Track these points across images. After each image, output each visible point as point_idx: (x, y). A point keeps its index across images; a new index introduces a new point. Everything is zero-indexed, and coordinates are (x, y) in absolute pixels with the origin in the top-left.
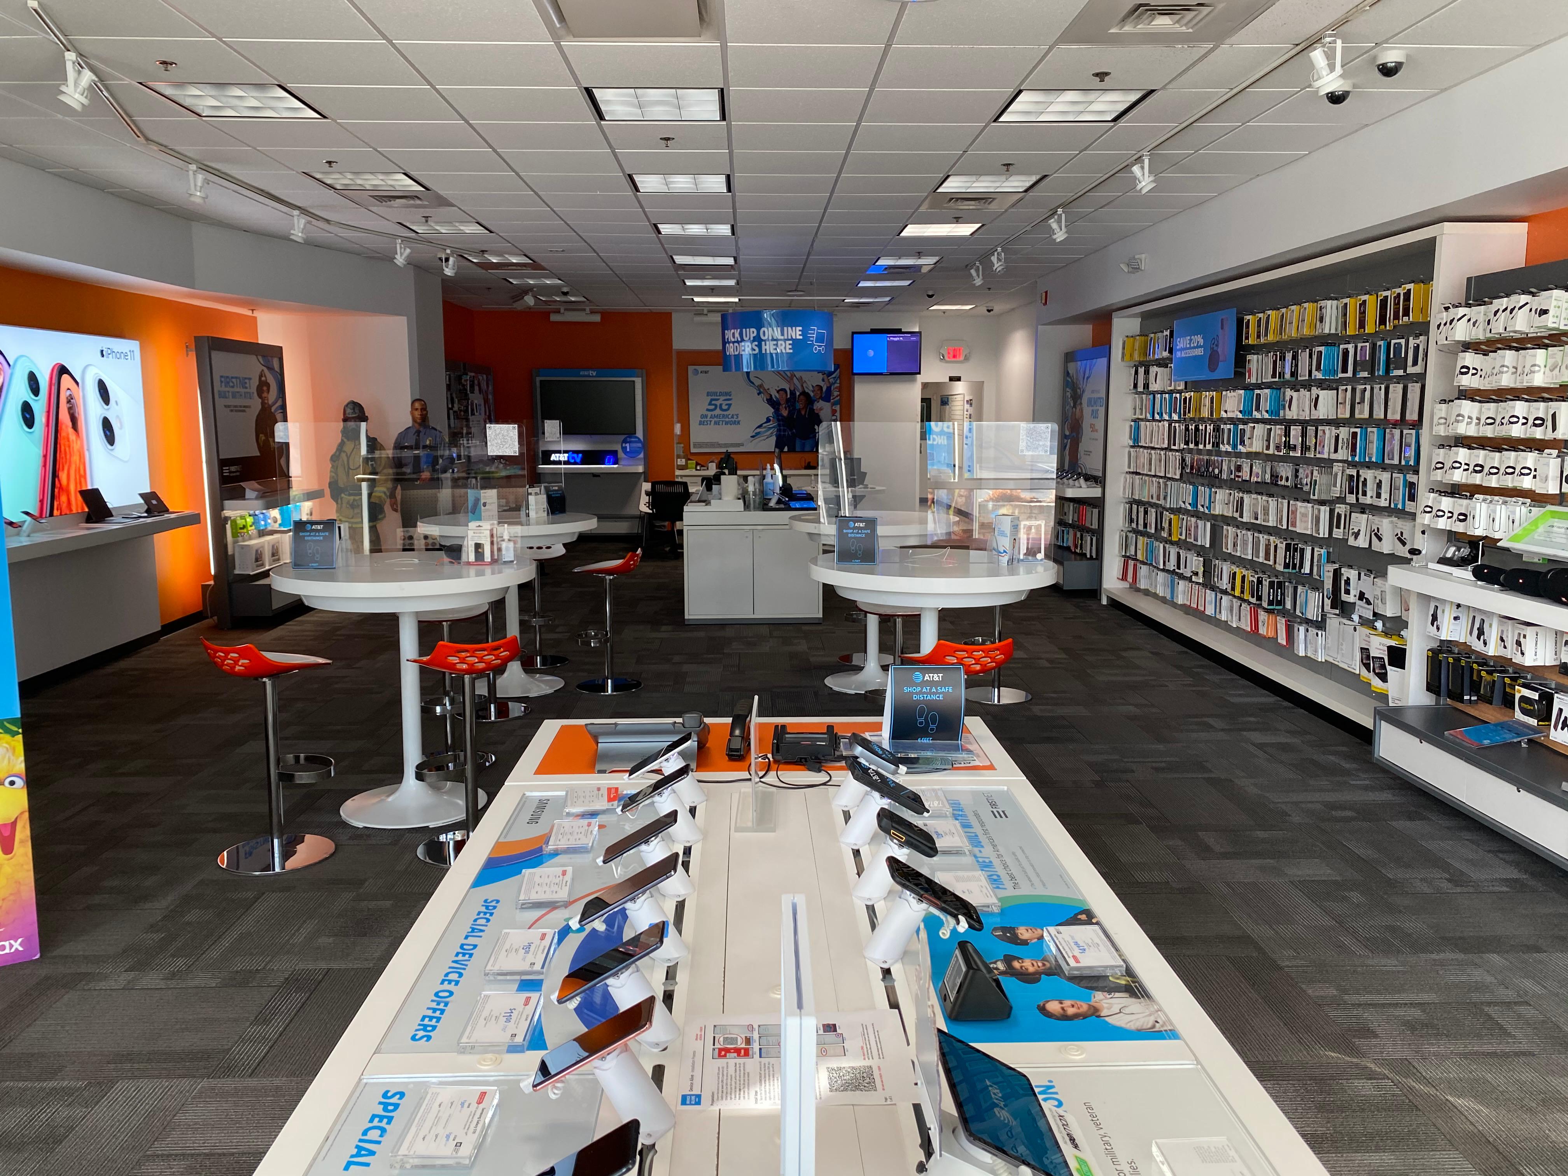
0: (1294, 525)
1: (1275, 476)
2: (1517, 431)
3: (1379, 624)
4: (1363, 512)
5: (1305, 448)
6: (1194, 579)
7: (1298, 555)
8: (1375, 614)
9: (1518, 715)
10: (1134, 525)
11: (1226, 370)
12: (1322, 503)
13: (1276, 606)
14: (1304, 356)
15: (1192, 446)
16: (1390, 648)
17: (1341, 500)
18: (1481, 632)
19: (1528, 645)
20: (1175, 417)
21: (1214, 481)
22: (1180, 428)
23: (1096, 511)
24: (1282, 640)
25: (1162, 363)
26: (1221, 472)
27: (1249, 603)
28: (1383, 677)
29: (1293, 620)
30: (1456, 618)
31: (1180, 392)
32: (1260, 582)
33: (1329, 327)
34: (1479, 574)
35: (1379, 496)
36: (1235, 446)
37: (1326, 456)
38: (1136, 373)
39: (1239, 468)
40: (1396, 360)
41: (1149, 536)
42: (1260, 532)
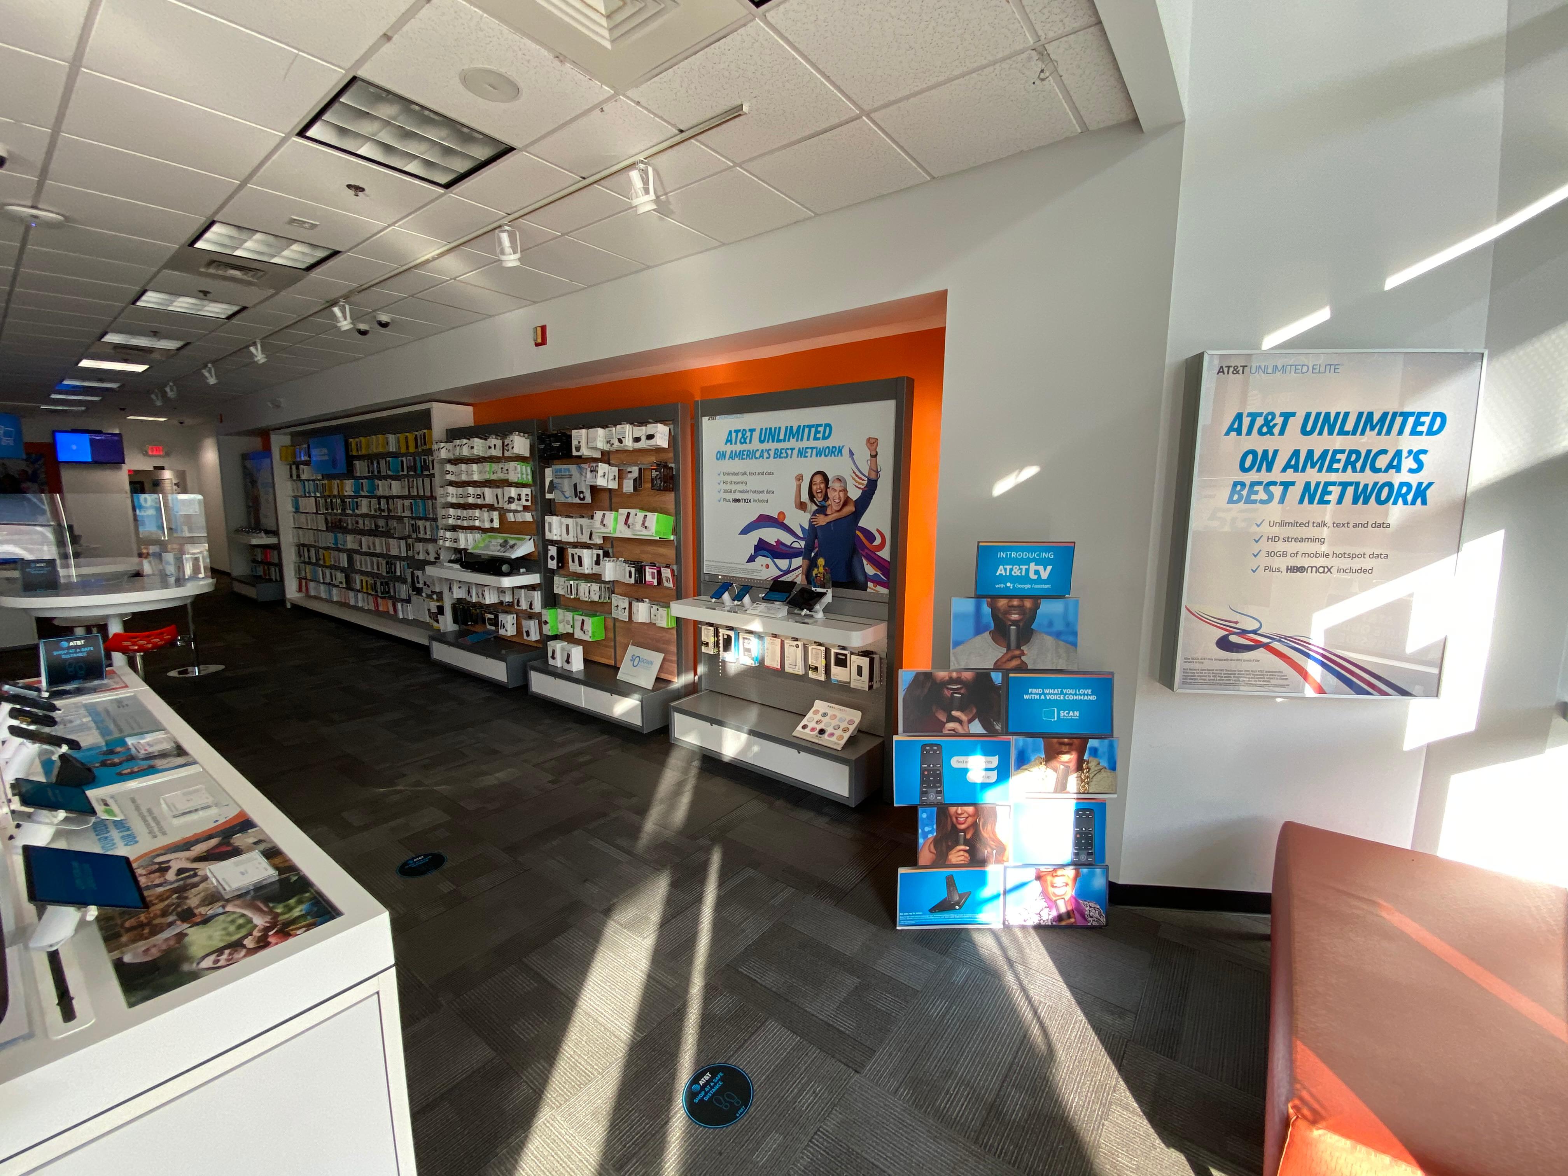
0: (389, 551)
1: (377, 526)
2: (471, 500)
3: (435, 597)
4: (420, 542)
5: (389, 510)
6: (341, 586)
7: (393, 566)
8: (432, 592)
9: (488, 627)
10: (302, 559)
11: (342, 467)
12: (402, 538)
13: (386, 595)
14: (383, 463)
15: (330, 511)
16: (438, 606)
17: (410, 536)
18: (469, 592)
19: (487, 594)
20: (318, 495)
21: (346, 531)
22: (321, 501)
23: (276, 552)
24: (392, 612)
25: (306, 463)
26: (348, 525)
27: (372, 595)
28: (437, 621)
29: (395, 600)
30: (460, 588)
31: (319, 480)
32: (375, 583)
33: (392, 448)
34: (462, 566)
35: (426, 533)
36: (354, 511)
37: (399, 514)
38: (291, 468)
39: (357, 523)
40: (425, 467)
41: (313, 564)
42: (373, 556)
